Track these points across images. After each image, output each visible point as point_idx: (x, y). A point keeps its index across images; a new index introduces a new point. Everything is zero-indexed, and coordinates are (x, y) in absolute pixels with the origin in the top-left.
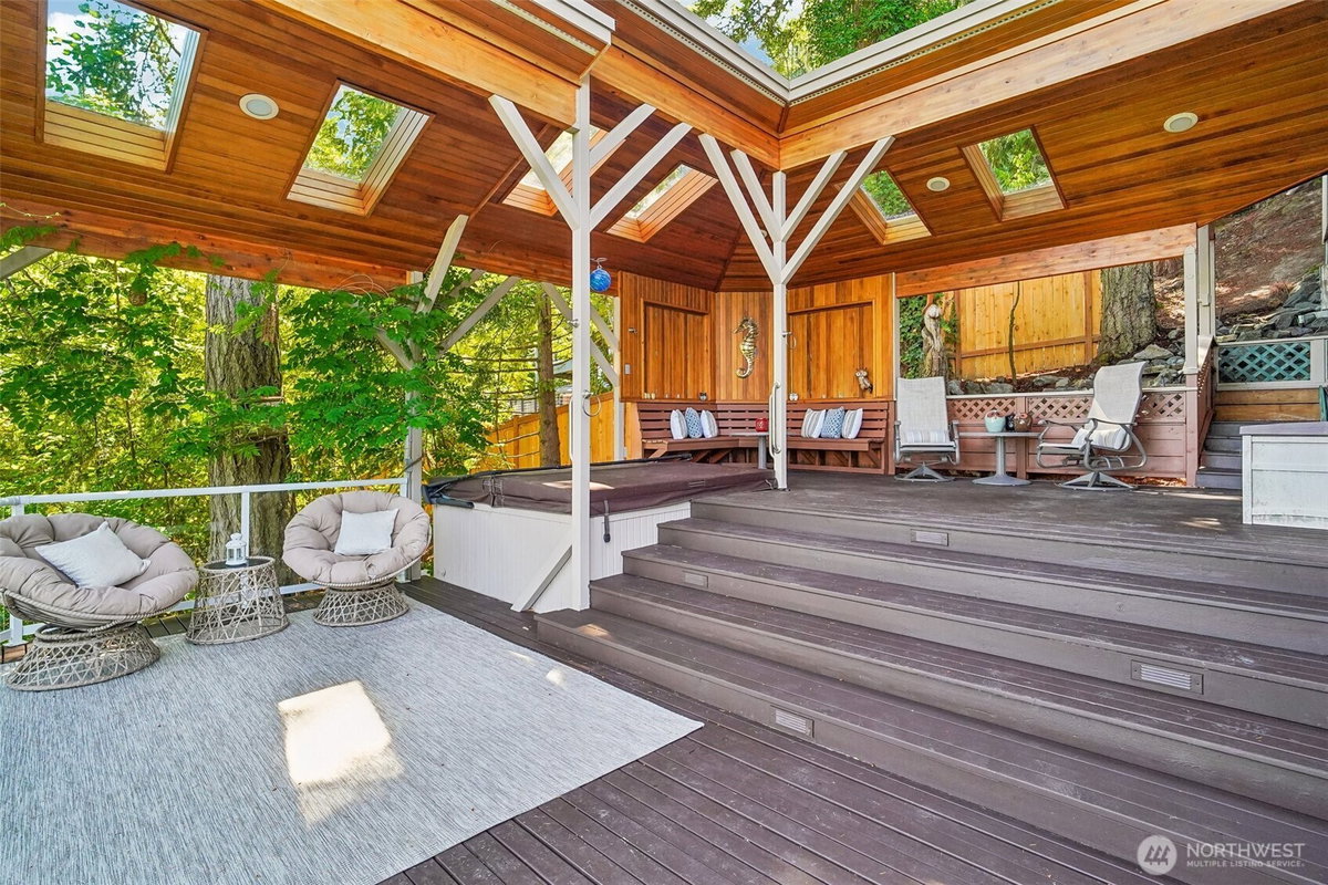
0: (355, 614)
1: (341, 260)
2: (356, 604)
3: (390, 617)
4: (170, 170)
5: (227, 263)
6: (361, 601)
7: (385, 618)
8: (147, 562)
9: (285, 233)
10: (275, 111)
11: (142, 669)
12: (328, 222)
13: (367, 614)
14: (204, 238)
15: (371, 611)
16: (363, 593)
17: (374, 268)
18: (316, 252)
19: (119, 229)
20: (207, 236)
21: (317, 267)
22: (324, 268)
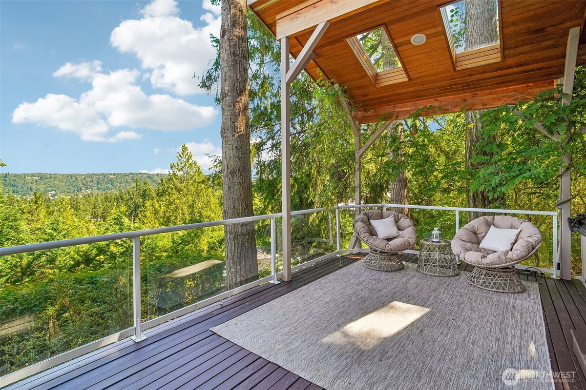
0: (481, 281)
1: (505, 88)
2: (483, 276)
3: (502, 291)
4: (410, 79)
5: (446, 108)
6: (485, 276)
7: (498, 290)
8: (400, 232)
9: (467, 86)
10: (424, 37)
11: (391, 271)
12: (485, 72)
13: (487, 284)
14: (437, 100)
15: (490, 283)
16: (488, 271)
17: (528, 86)
18: (489, 89)
19: (409, 107)
20: (438, 99)
21: (490, 96)
22: (495, 96)
